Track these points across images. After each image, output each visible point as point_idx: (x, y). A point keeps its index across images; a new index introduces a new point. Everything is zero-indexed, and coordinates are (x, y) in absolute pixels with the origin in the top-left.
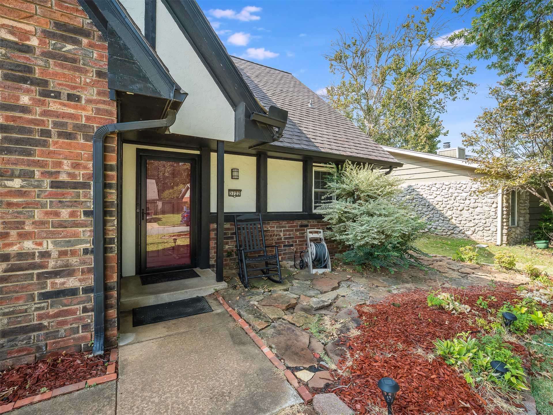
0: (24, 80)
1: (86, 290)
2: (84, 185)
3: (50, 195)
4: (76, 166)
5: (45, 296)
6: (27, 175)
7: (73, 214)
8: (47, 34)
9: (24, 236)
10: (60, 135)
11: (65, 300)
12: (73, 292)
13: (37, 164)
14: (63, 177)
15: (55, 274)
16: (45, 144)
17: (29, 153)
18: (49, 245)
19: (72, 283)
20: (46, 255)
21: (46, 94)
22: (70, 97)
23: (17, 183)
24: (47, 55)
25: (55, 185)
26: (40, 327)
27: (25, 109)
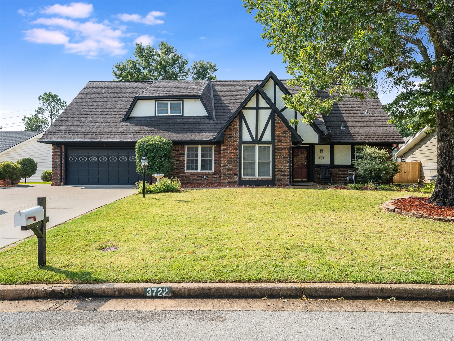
0: (279, 141)
1: (288, 175)
2: (287, 157)
3: (283, 159)
4: (286, 154)
5: (282, 175)
6: (280, 156)
7: (286, 162)
8: (282, 133)
9: (280, 165)
10: (284, 149)
11: (285, 176)
12: (286, 175)
13: (281, 154)
14: (284, 156)
15: (283, 172)
16: (282, 151)
17: (280, 152)
18: (283, 167)
19: (286, 173)
20: (282, 168)
21: (282, 143)
22: (285, 142)
23: (279, 157)
24: (282, 136)
25: (283, 157)
26: (281, 180)
27: (280, 146)
